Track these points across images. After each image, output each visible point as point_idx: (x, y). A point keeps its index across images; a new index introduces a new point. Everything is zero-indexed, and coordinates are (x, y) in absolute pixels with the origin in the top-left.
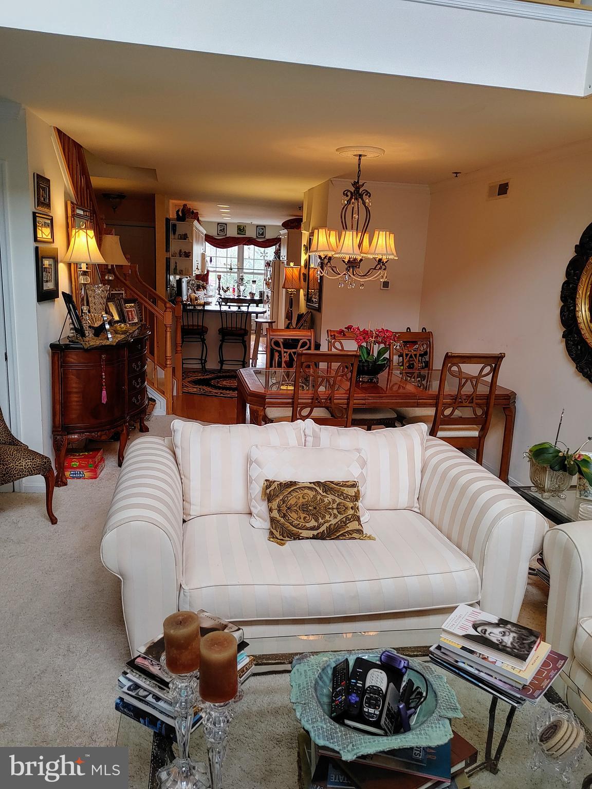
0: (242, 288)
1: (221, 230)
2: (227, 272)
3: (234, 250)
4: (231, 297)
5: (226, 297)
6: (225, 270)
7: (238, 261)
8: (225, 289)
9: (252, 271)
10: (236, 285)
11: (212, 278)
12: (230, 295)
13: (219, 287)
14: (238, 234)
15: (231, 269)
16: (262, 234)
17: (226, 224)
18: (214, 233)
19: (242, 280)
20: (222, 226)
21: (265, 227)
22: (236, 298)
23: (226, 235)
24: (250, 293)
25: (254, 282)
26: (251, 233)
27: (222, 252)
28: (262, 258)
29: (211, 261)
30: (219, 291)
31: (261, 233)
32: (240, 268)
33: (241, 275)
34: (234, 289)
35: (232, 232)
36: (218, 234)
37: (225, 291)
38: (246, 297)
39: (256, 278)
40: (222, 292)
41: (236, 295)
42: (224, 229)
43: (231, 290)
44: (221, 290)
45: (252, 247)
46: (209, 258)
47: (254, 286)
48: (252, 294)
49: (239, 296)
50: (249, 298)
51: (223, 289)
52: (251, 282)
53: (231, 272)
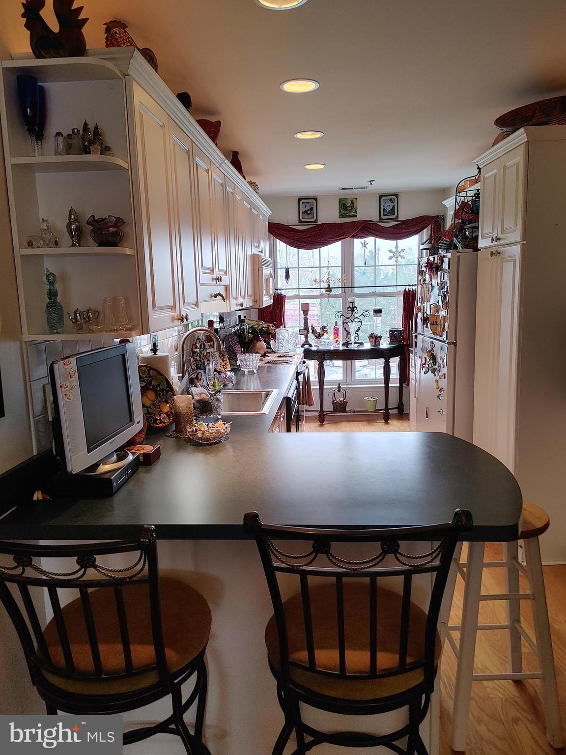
0: (352, 327)
1: (305, 212)
2: (321, 296)
3: (333, 251)
4: (332, 348)
5: (321, 348)
6: (317, 292)
7: (343, 272)
8: (318, 330)
9: (373, 289)
10: (340, 323)
11: (291, 309)
12: (329, 342)
13: (306, 328)
14: (341, 216)
15: (329, 289)
16: (392, 212)
17: (316, 199)
18: (290, 217)
19: (352, 310)
20: (308, 204)
21: (397, 196)
22: (341, 348)
23: (316, 221)
24: (371, 336)
25: (378, 312)
26: (367, 212)
27: (309, 256)
28: (393, 262)
29: (287, 276)
30: (306, 337)
31: (388, 209)
32: (348, 287)
33: (350, 300)
34: (336, 331)
35: (329, 214)
36: (300, 221)
37: (319, 336)
38: (361, 344)
39: (381, 303)
40: (311, 337)
41: (341, 342)
42: (312, 209)
43: (331, 330)
44: (311, 335)
45: (370, 240)
46: (284, 270)
47: (378, 320)
48: (375, 339)
49: (346, 344)
50: (367, 346)
51: (314, 331)
52: (372, 313)
53: (329, 296)
